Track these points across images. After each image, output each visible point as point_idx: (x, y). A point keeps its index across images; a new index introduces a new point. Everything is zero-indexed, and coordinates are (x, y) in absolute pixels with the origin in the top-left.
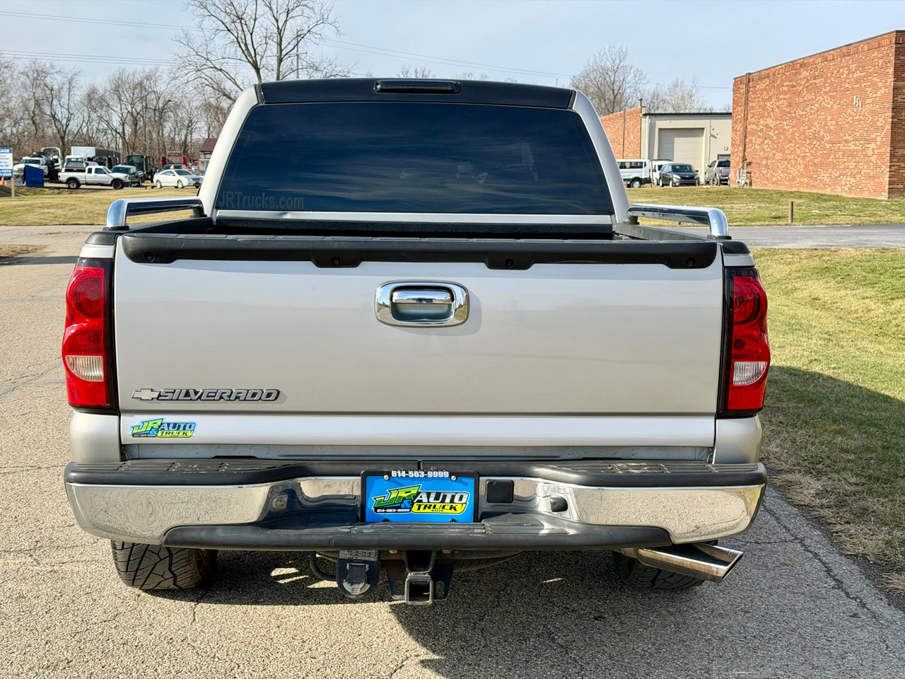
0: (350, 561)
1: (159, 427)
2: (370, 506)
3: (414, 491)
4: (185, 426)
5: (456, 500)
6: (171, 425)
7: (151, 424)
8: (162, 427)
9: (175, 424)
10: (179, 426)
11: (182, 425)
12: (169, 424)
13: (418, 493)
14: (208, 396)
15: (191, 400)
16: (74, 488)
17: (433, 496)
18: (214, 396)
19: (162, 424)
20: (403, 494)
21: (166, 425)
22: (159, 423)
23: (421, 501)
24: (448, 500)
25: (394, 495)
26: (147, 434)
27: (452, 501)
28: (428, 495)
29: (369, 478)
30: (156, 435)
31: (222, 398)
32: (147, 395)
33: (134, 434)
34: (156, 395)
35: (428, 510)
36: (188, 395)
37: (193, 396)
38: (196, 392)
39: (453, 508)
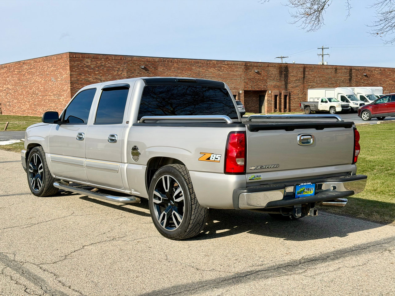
0: (296, 208)
2: (296, 194)
3: (304, 189)
5: (311, 190)
6: (257, 176)
14: (265, 167)
16: (245, 195)
17: (307, 189)
19: (255, 176)
20: (302, 190)
23: (305, 191)
24: (310, 190)
25: (300, 190)
26: (252, 179)
27: (311, 191)
28: (306, 189)
29: (296, 186)
30: (254, 179)
31: (268, 167)
32: (253, 168)
33: (249, 180)
34: (255, 168)
35: (306, 193)
36: (261, 167)
37: (262, 168)
38: (263, 166)
39: (311, 192)
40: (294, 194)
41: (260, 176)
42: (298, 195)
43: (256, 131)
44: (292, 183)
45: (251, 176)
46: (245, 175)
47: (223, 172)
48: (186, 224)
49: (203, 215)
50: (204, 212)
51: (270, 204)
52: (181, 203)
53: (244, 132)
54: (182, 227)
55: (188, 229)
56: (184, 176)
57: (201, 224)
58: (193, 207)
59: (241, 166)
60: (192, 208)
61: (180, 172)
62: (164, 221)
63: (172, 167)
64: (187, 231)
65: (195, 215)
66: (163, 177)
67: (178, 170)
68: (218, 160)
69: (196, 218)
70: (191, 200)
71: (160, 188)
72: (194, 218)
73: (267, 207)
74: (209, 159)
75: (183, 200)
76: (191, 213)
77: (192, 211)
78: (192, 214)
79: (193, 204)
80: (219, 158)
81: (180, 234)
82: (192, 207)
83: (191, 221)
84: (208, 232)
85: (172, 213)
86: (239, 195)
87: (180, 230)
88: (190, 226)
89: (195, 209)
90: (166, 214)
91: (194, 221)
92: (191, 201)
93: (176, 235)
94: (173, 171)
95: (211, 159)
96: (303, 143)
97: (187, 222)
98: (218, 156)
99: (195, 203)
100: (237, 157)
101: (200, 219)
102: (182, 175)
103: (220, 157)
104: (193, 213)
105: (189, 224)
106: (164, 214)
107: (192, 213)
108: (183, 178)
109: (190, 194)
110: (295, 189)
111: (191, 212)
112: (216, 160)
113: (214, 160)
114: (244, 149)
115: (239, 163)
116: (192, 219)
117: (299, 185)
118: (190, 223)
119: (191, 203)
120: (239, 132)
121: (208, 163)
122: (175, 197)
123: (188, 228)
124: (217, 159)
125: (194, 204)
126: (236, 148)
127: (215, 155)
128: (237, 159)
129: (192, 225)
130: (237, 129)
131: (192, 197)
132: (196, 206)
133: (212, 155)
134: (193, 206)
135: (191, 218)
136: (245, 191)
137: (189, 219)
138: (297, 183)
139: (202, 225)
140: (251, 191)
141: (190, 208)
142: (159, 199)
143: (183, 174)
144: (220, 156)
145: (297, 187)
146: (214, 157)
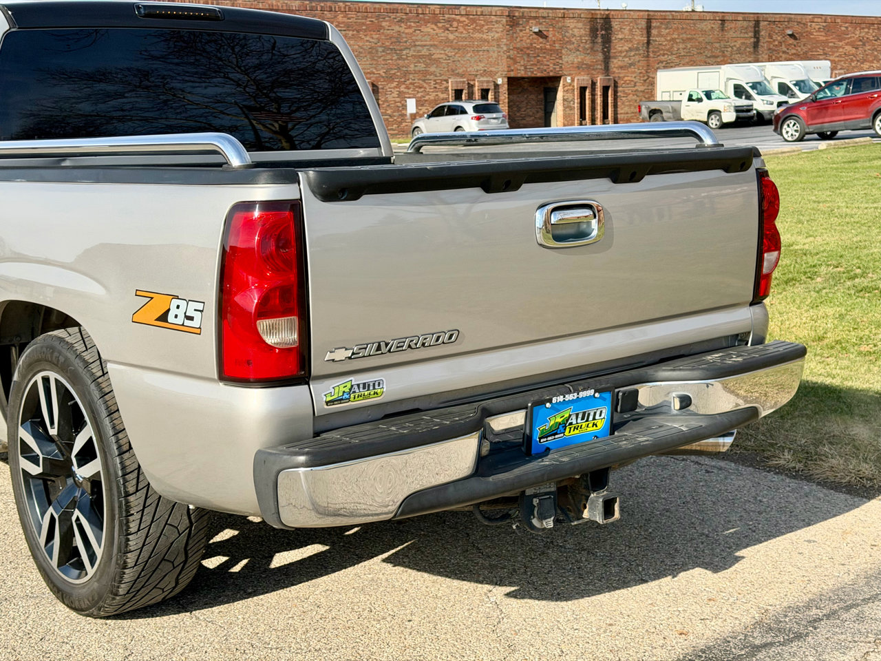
0: (535, 496)
1: (350, 390)
2: (536, 437)
3: (567, 415)
4: (374, 384)
5: (597, 417)
6: (361, 386)
7: (342, 389)
8: (353, 390)
9: (364, 384)
10: (369, 385)
11: (371, 384)
12: (358, 385)
13: (570, 416)
14: (398, 347)
15: (382, 353)
16: (302, 477)
17: (580, 416)
18: (402, 346)
19: (352, 386)
20: (559, 420)
21: (356, 387)
22: (349, 386)
23: (571, 424)
24: (591, 418)
25: (552, 423)
26: (340, 400)
27: (594, 419)
28: (577, 415)
29: (535, 409)
30: (349, 399)
31: (410, 346)
32: (341, 354)
33: (327, 403)
34: (349, 353)
35: (576, 431)
36: (379, 348)
37: (384, 349)
38: (387, 345)
39: (595, 425)
40: (528, 439)
41: (377, 384)
42: (542, 440)
43: (346, 199)
44: (519, 399)
45: (337, 389)
46: (305, 384)
47: (216, 376)
48: (113, 568)
49: (181, 528)
50: (185, 517)
51: (413, 501)
52: (95, 482)
53: (295, 207)
54: (101, 576)
55: (122, 586)
56: (100, 380)
57: (181, 558)
58: (132, 504)
59: (286, 352)
60: (128, 507)
61: (87, 364)
62: (53, 544)
63: (61, 340)
64: (121, 591)
65: (143, 533)
66: (38, 378)
67: (78, 356)
68: (195, 323)
69: (153, 543)
70: (124, 475)
71: (33, 416)
72: (144, 545)
73: (402, 514)
74: (164, 317)
75: (99, 472)
76: (128, 527)
77: (131, 518)
78: (132, 530)
79: (131, 489)
80: (197, 316)
81: (97, 602)
82: (127, 502)
83: (129, 555)
84: (245, 562)
85: (74, 518)
87: (96, 585)
88: (129, 575)
89: (143, 510)
90: (56, 516)
91: (145, 554)
92: (125, 481)
93: (87, 602)
94: (62, 359)
95: (171, 318)
96: (558, 238)
97: (114, 560)
98: (193, 306)
99: (140, 486)
100: (265, 311)
101: (168, 544)
102: (93, 374)
103: (201, 311)
104: (133, 527)
105: (125, 568)
106: (52, 517)
107: (131, 525)
108: (93, 387)
109: (120, 454)
110: (530, 418)
111: (128, 522)
112: (188, 323)
113: (183, 325)
114: (293, 277)
115: (270, 340)
116: (132, 549)
117: (548, 405)
118: (125, 562)
119: (125, 487)
120: (268, 205)
121: (161, 333)
122: (76, 456)
123: (120, 582)
124: (191, 318)
125: (137, 491)
126: (261, 278)
127: (183, 304)
128: (263, 325)
129: (139, 568)
130: (264, 191)
131: (127, 463)
132: (146, 498)
133: (175, 302)
134: (131, 498)
135: (127, 545)
136: (302, 459)
137: (119, 550)
138: (536, 398)
139: (185, 562)
140: (323, 458)
141: (120, 507)
142: (34, 460)
143: (94, 371)
144: (200, 306)
145: (540, 412)
146: (181, 313)
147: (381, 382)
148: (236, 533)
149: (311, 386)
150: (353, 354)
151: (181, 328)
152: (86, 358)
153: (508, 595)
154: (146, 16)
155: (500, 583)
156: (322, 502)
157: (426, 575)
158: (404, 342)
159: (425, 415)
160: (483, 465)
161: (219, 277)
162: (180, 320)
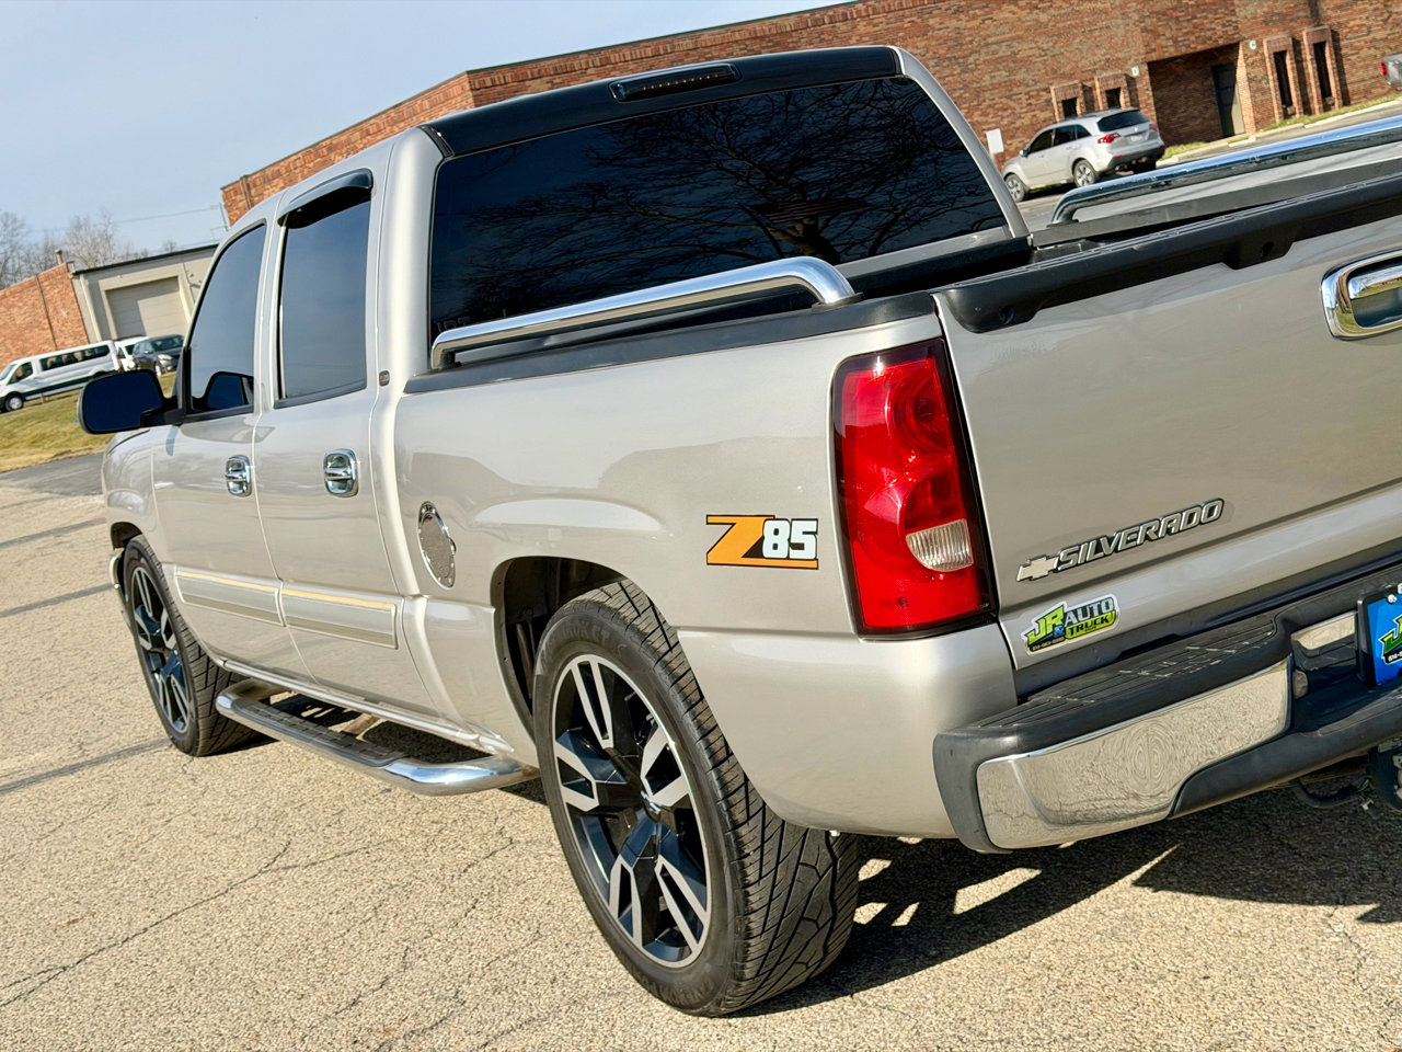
1: (1063, 620)
2: (1379, 654)
4: (1099, 607)
6: (1080, 612)
7: (1050, 622)
8: (1067, 621)
9: (1084, 608)
10: (1091, 609)
11: (1095, 607)
12: (1075, 612)
14: (1128, 542)
15: (1105, 556)
16: (1014, 766)
18: (1135, 540)
19: (1065, 614)
21: (1072, 615)
22: (1061, 615)
26: (1049, 639)
29: (1370, 607)
30: (1063, 636)
31: (1147, 538)
32: (1041, 567)
33: (1031, 646)
34: (1053, 563)
36: (1098, 548)
37: (1107, 549)
38: (1110, 540)
40: (1367, 659)
41: (1103, 605)
42: (1390, 658)
43: (1013, 323)
44: (1340, 595)
45: (1042, 622)
46: (993, 622)
47: (851, 629)
48: (731, 939)
49: (821, 867)
50: (825, 850)
51: (1199, 785)
52: (682, 812)
53: (935, 351)
54: (714, 954)
55: (749, 965)
56: (667, 658)
57: (827, 914)
58: (745, 839)
59: (954, 576)
60: (740, 845)
61: (644, 637)
62: (631, 910)
63: (600, 605)
64: (748, 973)
65: (767, 882)
66: (573, 667)
67: (630, 626)
68: (808, 553)
69: (784, 895)
70: (726, 796)
71: (573, 724)
72: (771, 900)
73: (1182, 808)
74: (756, 551)
75: (687, 796)
76: (745, 875)
77: (747, 861)
78: (752, 878)
79: (740, 817)
80: (809, 541)
81: (714, 994)
82: (737, 837)
83: (752, 917)
85: (658, 870)
86: (969, 769)
87: (708, 967)
88: (756, 947)
89: (762, 847)
90: (630, 870)
91: (775, 913)
92: (730, 806)
93: (697, 994)
94: (606, 635)
95: (767, 550)
96: (1364, 321)
97: (731, 926)
98: (799, 527)
99: (752, 811)
100: (915, 518)
101: (806, 894)
102: (655, 650)
103: (815, 533)
104: (752, 873)
105: (749, 936)
106: (623, 870)
107: (749, 871)
108: (659, 670)
109: (716, 765)
110: (1364, 624)
111: (743, 867)
112: (795, 554)
113: (788, 558)
114: (949, 458)
115: (930, 561)
116: (755, 906)
117: (1391, 598)
118: (748, 929)
119: (731, 815)
120: (894, 355)
122: (647, 776)
123: (745, 960)
124: (800, 547)
125: (749, 818)
126: (899, 466)
127: (783, 526)
128: (914, 540)
129: (768, 936)
130: (883, 335)
131: (728, 777)
132: (764, 828)
133: (770, 526)
134: (743, 831)
135: (747, 903)
136: (1010, 740)
137: (737, 911)
138: (1369, 589)
139: (834, 919)
140: (1044, 734)
141: (728, 845)
142: (585, 788)
143: (656, 645)
144: (812, 526)
145: (1379, 611)
146: (782, 540)
147: (1110, 602)
148: (887, 864)
149: (1002, 624)
150: (1060, 563)
151: (787, 564)
152: (642, 627)
153: (1364, 918)
154: (629, 98)
155: (1345, 900)
156: (1051, 801)
157: (1213, 900)
158: (1137, 532)
159: (1189, 645)
160: (1303, 713)
161: (834, 475)
162: (782, 552)
